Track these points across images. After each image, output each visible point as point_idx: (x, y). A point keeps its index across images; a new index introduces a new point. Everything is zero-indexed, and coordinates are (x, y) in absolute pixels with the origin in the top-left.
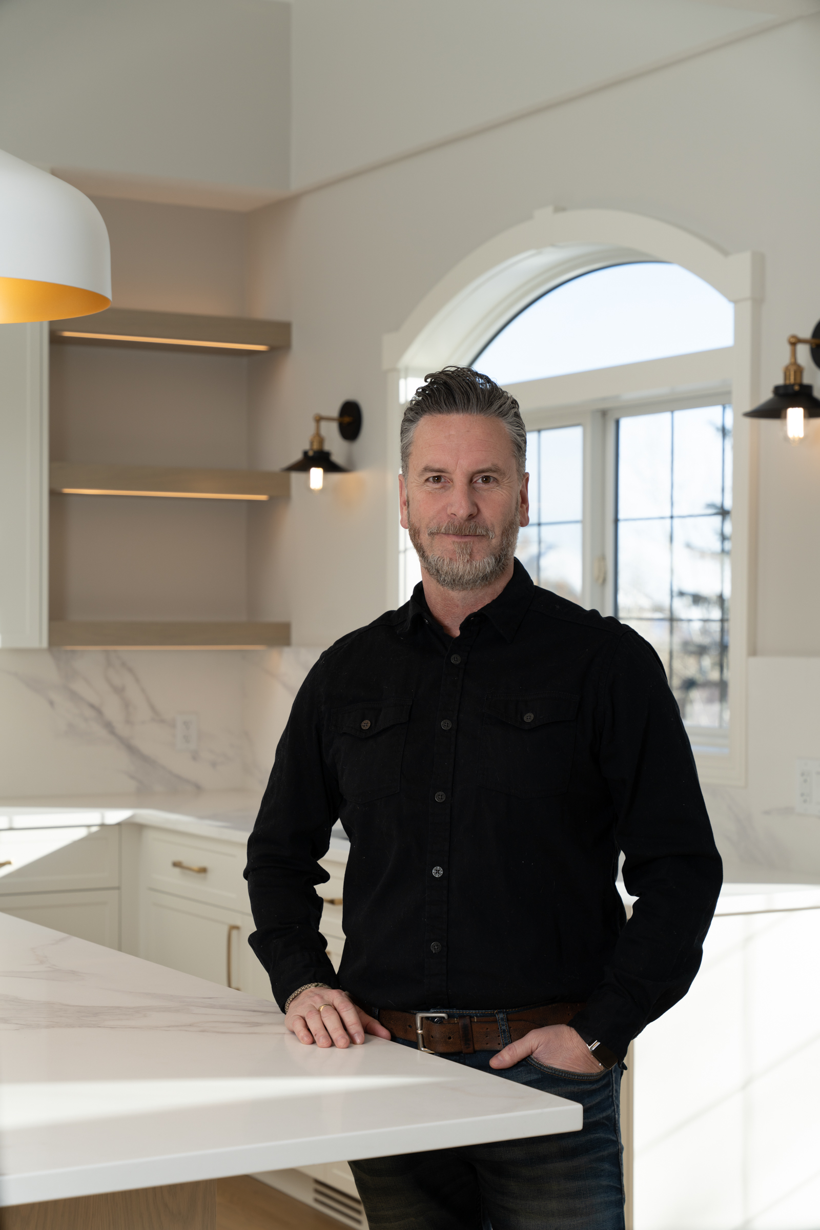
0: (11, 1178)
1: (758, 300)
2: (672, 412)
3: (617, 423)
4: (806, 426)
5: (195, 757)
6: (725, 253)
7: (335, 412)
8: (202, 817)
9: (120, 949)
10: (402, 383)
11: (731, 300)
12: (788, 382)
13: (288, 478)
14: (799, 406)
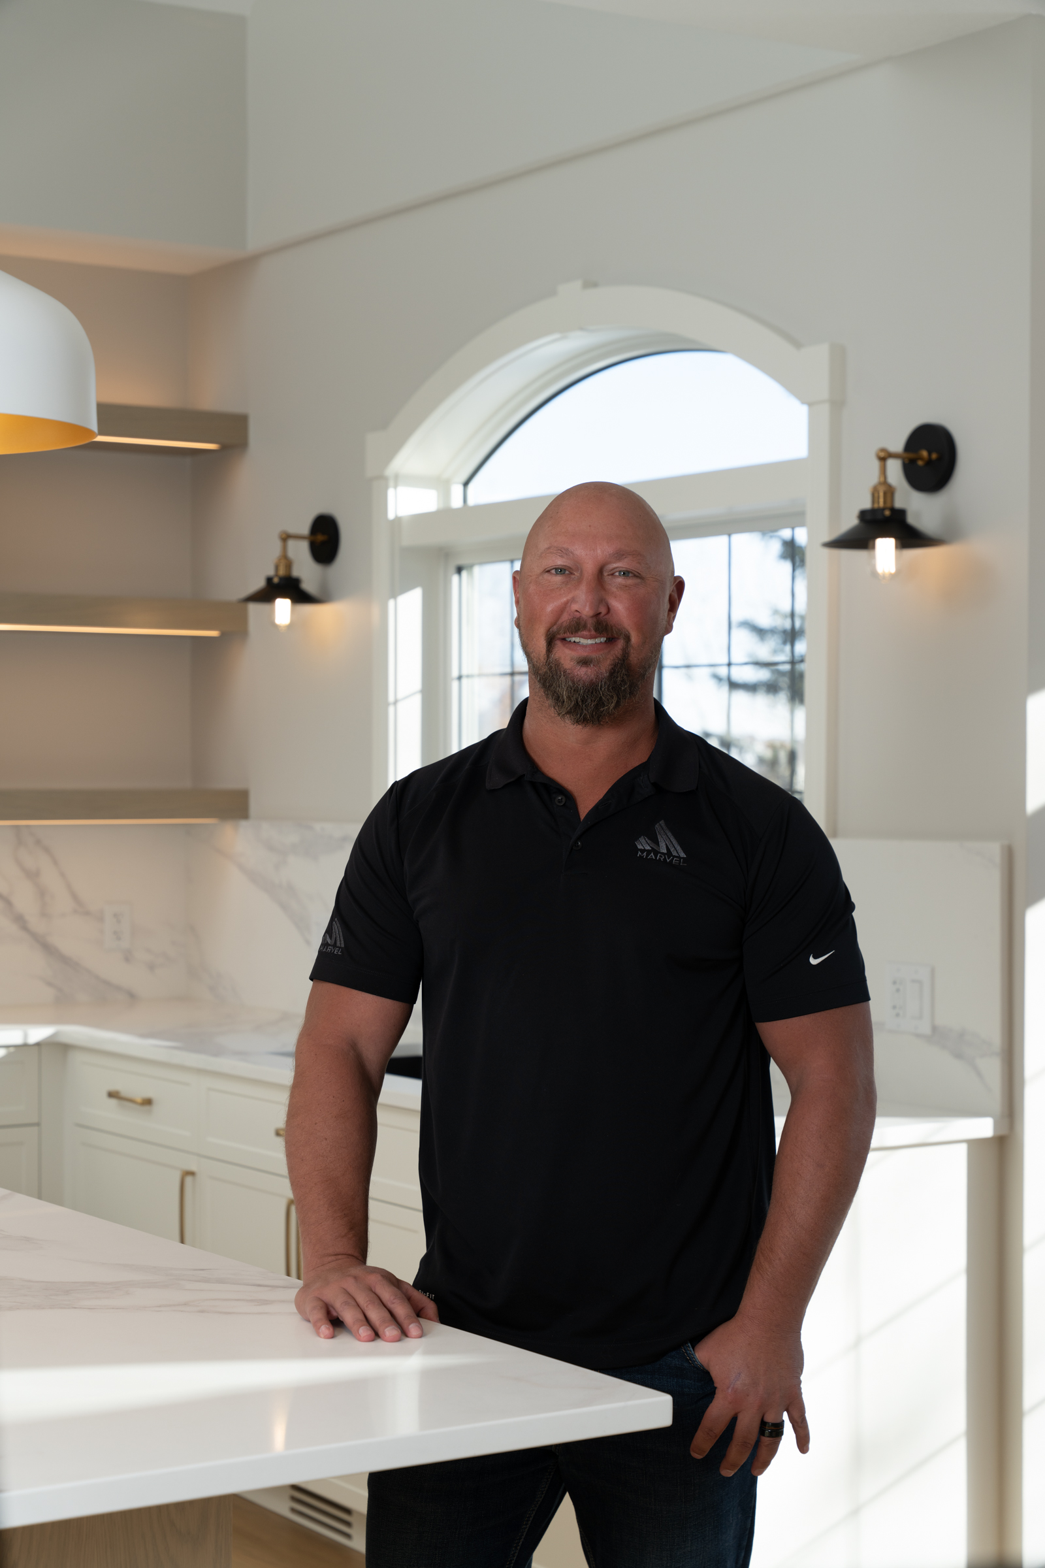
0: (13, 1494)
1: (838, 403)
2: (729, 535)
4: (898, 558)
5: (128, 958)
6: (797, 344)
7: (305, 528)
9: (40, 1197)
10: (391, 492)
11: (803, 403)
12: (876, 506)
13: (243, 619)
14: (890, 536)
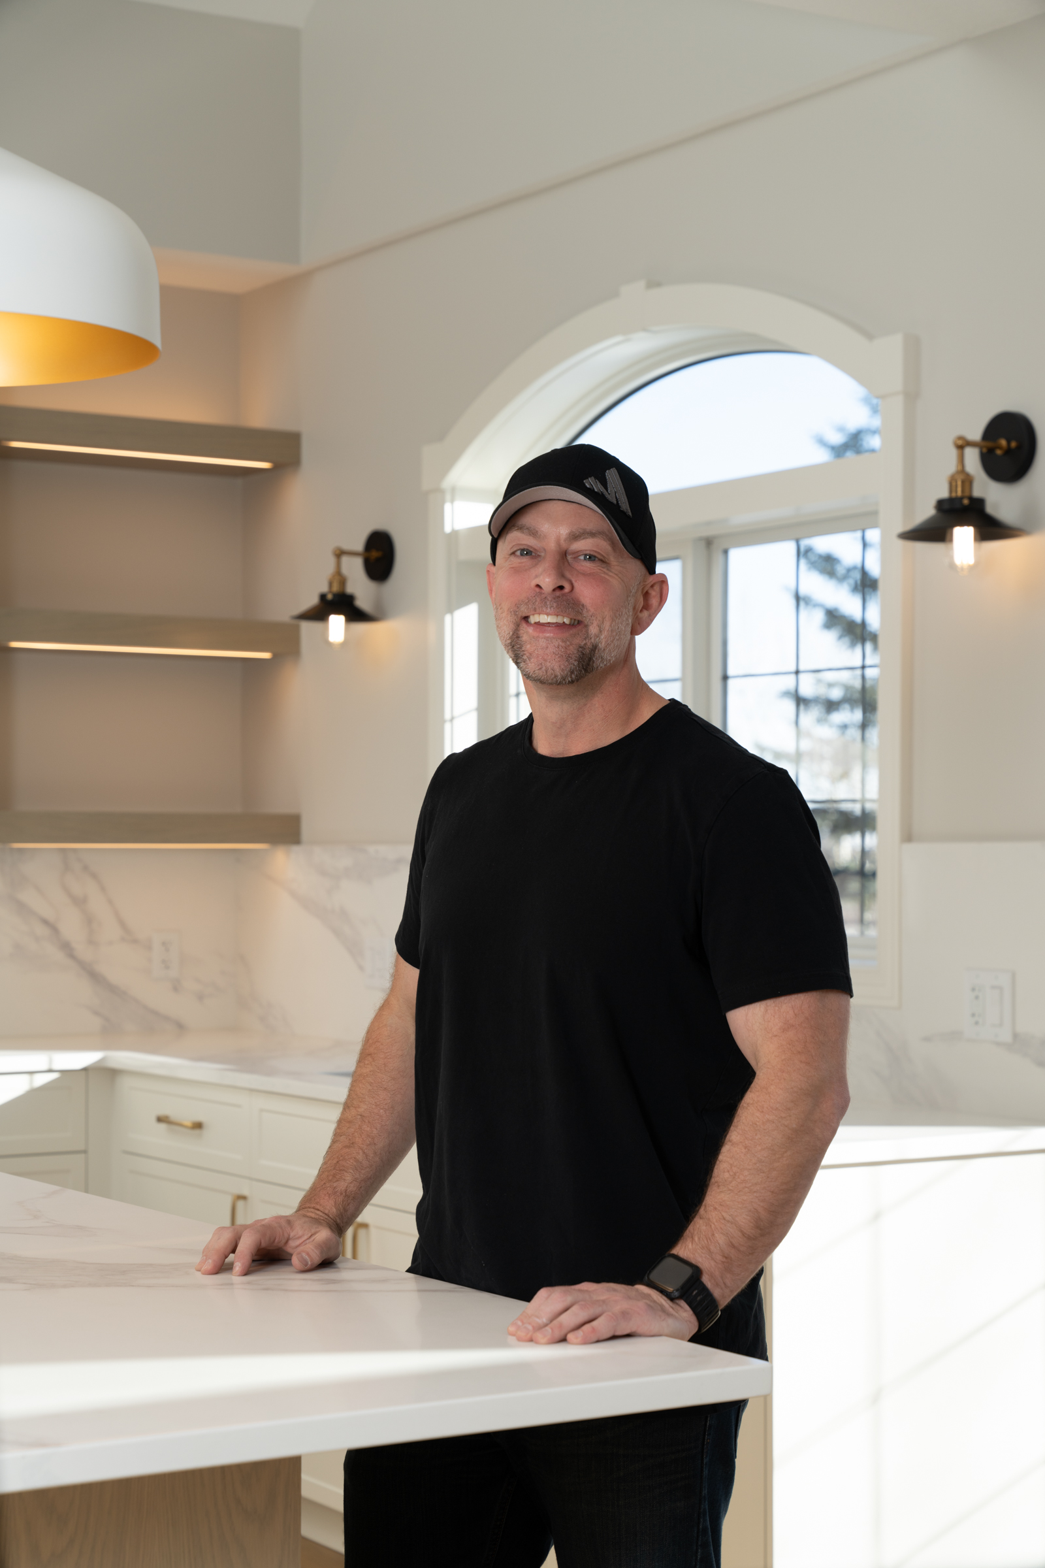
1: (912, 395)
2: (799, 537)
3: (726, 552)
4: (977, 551)
5: (176, 987)
6: (870, 336)
7: (359, 546)
10: (447, 507)
11: (877, 395)
12: (954, 495)
13: (297, 630)
14: (968, 525)
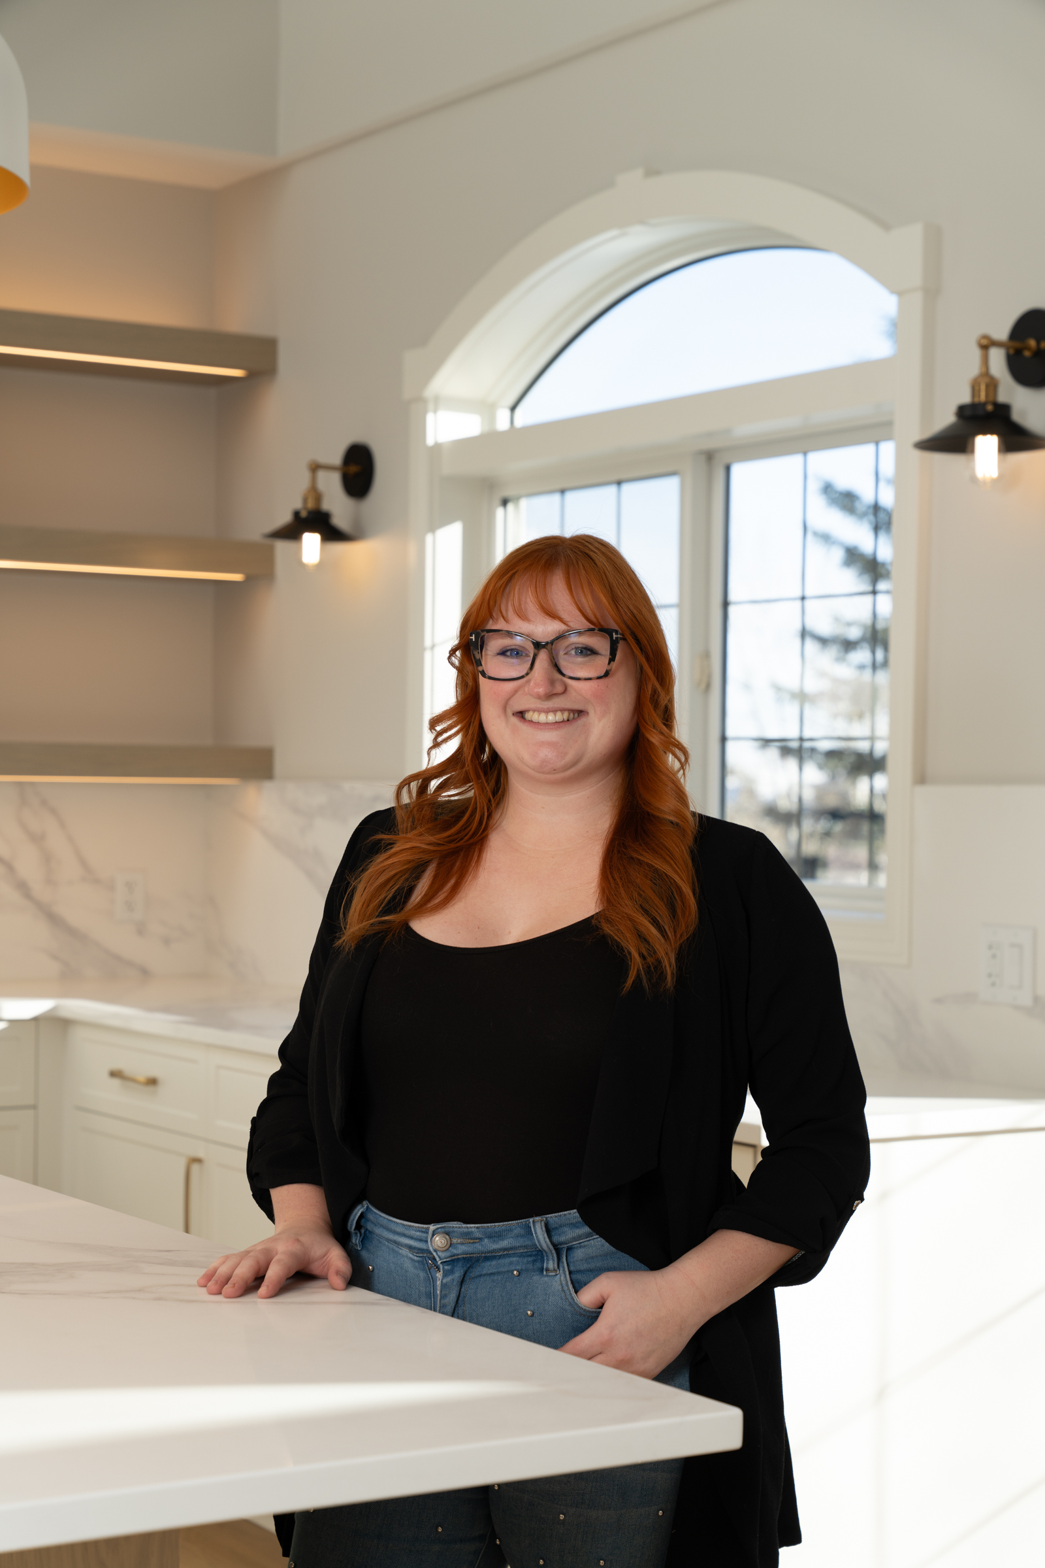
1: (933, 289)
2: (805, 453)
3: (728, 469)
4: (1001, 464)
5: (141, 930)
6: (886, 226)
7: (337, 458)
8: (151, 1009)
9: (35, 1182)
10: (430, 418)
11: (893, 292)
12: (976, 400)
13: (271, 551)
14: (992, 433)
